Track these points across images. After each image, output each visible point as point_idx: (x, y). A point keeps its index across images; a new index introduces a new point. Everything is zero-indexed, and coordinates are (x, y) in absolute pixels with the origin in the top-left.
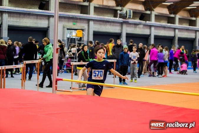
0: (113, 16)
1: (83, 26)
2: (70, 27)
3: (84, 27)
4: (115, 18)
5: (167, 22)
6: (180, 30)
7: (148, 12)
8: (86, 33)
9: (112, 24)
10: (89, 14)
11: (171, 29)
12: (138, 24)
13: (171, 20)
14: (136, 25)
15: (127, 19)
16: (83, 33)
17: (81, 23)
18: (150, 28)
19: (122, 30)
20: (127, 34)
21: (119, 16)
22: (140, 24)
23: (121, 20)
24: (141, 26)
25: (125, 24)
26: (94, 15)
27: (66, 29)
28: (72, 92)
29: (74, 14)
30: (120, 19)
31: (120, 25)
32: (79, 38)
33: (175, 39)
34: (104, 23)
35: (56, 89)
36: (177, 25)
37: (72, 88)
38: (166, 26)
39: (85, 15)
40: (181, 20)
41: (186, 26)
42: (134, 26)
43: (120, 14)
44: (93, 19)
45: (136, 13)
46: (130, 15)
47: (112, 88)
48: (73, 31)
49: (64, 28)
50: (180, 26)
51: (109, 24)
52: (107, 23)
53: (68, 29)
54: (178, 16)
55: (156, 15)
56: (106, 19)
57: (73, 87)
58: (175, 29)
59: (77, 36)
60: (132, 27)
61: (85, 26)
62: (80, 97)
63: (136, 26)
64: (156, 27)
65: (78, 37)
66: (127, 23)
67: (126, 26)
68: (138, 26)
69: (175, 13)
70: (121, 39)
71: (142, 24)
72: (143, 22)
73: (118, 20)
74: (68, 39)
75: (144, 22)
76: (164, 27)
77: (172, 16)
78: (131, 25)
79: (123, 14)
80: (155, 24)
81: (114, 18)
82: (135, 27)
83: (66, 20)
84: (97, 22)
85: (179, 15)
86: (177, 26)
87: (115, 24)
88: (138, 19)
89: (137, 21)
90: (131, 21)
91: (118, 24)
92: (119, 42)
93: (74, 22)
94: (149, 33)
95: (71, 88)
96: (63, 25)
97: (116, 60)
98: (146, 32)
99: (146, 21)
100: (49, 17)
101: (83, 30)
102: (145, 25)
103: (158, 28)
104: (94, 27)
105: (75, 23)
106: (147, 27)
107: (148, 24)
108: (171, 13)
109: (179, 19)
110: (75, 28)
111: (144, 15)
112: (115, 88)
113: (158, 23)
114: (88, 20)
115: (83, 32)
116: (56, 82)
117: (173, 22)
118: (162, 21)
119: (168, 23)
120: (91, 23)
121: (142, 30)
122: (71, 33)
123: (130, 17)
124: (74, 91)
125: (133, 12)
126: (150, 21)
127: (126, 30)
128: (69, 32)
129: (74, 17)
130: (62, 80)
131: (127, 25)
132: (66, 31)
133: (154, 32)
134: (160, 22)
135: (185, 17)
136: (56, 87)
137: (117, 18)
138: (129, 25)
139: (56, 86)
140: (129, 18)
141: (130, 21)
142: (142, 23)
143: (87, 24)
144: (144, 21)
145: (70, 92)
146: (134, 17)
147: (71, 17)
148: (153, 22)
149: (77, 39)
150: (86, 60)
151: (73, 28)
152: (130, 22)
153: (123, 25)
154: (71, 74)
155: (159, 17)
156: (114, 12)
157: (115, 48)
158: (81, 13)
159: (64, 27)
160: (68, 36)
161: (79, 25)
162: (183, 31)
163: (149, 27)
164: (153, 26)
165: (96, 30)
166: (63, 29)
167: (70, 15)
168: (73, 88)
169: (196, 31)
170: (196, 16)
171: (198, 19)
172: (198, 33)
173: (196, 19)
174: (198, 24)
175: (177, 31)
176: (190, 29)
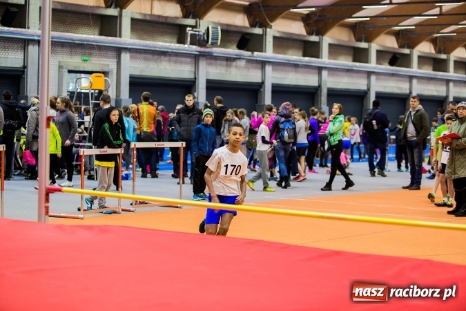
0: (175, 40)
1: (105, 65)
2: (75, 67)
3: (108, 65)
4: (181, 46)
5: (301, 53)
6: (333, 70)
7: (258, 31)
8: (112, 80)
9: (174, 58)
10: (120, 36)
11: (311, 70)
12: (234, 59)
13: (311, 49)
14: (229, 60)
15: (207, 47)
16: (105, 80)
17: (100, 56)
18: (263, 69)
19: (196, 72)
20: (208, 81)
21: (189, 39)
22: (240, 58)
23: (195, 49)
24: (243, 63)
25: (204, 58)
26: (131, 38)
27: (66, 71)
28: (82, 219)
29: (84, 36)
30: (191, 46)
31: (193, 60)
32: (97, 91)
33: (321, 91)
34: (156, 57)
35: (47, 213)
36: (325, 59)
37: (81, 210)
38: (300, 63)
39: (110, 38)
40: (335, 49)
41: (345, 61)
42: (224, 63)
43: (191, 35)
44: (129, 47)
45: (228, 33)
46: (215, 39)
47: (177, 207)
48: (83, 75)
49: (61, 70)
50: (333, 61)
51: (167, 58)
52: (163, 57)
53: (70, 72)
54: (327, 40)
55: (275, 38)
56: (159, 48)
58: (320, 69)
59: (93, 88)
60: (221, 65)
61: (110, 64)
62: (103, 229)
63: (229, 63)
64: (276, 64)
65: (95, 90)
66: (210, 57)
67: (207, 64)
68: (234, 63)
69: (321, 32)
70: (196, 94)
71: (243, 59)
72: (247, 54)
73: (187, 50)
74: (72, 94)
75: (250, 53)
76: (296, 66)
77: (314, 38)
78: (218, 62)
79: (199, 35)
80: (273, 58)
81: (178, 45)
82: (227, 66)
83: (67, 50)
84: (138, 55)
85: (330, 37)
86: (324, 63)
87: (179, 59)
88: (235, 46)
89: (233, 51)
90: (217, 51)
91: (189, 60)
92: (189, 100)
93: (85, 54)
94: (259, 80)
95: (79, 210)
96: (60, 62)
97: (184, 143)
98: (253, 76)
99: (253, 51)
100: (25, 43)
101: (106, 73)
102: (249, 61)
103: (280, 67)
104: (132, 66)
105: (87, 58)
106: (255, 65)
107: (258, 59)
108: (310, 33)
109: (330, 45)
110: (86, 70)
111: (248, 37)
112: (184, 207)
113: (281, 57)
114: (118, 51)
115: (107, 79)
116: (47, 195)
117: (316, 54)
118: (291, 52)
119: (304, 55)
120: (125, 57)
121: (245, 72)
122: (77, 81)
123: (214, 41)
124: (86, 216)
125: (222, 31)
126: (262, 51)
127: (207, 73)
128: (72, 79)
129: (85, 43)
130: (60, 190)
131: (209, 61)
132: (67, 76)
133: (272, 77)
134: (284, 54)
135: (343, 41)
136: (47, 208)
137: (186, 46)
138: (213, 62)
139: (47, 205)
140: (214, 44)
141: (215, 52)
142: (242, 55)
143: (116, 60)
144: (247, 50)
145: (77, 218)
146: (225, 43)
147: (77, 42)
148: (269, 53)
149: (92, 93)
150: (115, 142)
151: (82, 69)
152: (215, 54)
153: (198, 60)
154: (79, 176)
155: (283, 42)
156: (179, 32)
157: (182, 114)
158: (101, 34)
159: (60, 67)
160: (71, 89)
161: (95, 63)
162: (340, 73)
163: (260, 66)
164: (269, 62)
165: (137, 73)
166: (59, 71)
167: (75, 38)
168: (84, 210)
169: (369, 74)
170: (369, 40)
171: (374, 47)
172: (373, 78)
173: (370, 46)
174: (373, 56)
175: (325, 74)
176: (355, 68)
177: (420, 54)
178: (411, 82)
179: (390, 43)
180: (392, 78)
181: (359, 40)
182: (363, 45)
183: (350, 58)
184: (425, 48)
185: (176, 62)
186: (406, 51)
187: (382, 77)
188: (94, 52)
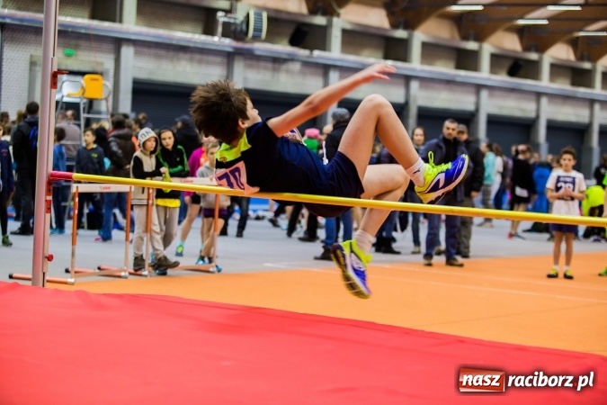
0: (200, 30)
1: (98, 63)
4: (208, 38)
5: (381, 54)
6: (427, 81)
7: (319, 20)
9: (197, 56)
10: (121, 21)
11: (396, 80)
12: (285, 61)
13: (395, 49)
14: (277, 61)
15: (247, 42)
17: (90, 49)
18: (325, 76)
21: (220, 29)
22: (292, 60)
23: (228, 43)
24: (296, 66)
25: (241, 58)
26: (137, 24)
28: (72, 284)
29: (69, 19)
30: (223, 39)
31: (225, 60)
32: (88, 101)
33: (408, 111)
34: (171, 54)
36: (416, 64)
37: (72, 272)
39: (107, 24)
40: (431, 50)
41: (445, 69)
42: (270, 65)
43: (224, 23)
44: (133, 37)
45: (277, 23)
46: (258, 30)
49: (33, 68)
50: (427, 68)
51: (188, 56)
52: (181, 55)
54: (419, 37)
55: (344, 32)
56: (177, 40)
57: (76, 269)
58: (407, 79)
59: (85, 96)
60: (265, 68)
61: (107, 62)
63: (277, 66)
64: (345, 70)
66: (249, 56)
67: (245, 66)
68: (284, 67)
69: (410, 25)
71: (298, 61)
72: (303, 53)
73: (218, 45)
75: (306, 52)
77: (401, 34)
78: (262, 64)
79: (235, 23)
80: (342, 61)
81: (204, 37)
82: (274, 69)
84: (146, 50)
85: (423, 32)
86: (414, 70)
87: (206, 57)
88: (286, 41)
89: (283, 48)
90: (261, 47)
91: (218, 59)
93: (69, 46)
95: (67, 271)
96: (31, 56)
98: (311, 86)
99: (312, 49)
102: (309, 65)
104: (136, 66)
105: (68, 51)
106: (314, 70)
107: (320, 61)
108: (395, 26)
109: (425, 45)
110: (70, 69)
111: (305, 29)
113: (351, 59)
114: (117, 43)
115: (107, 83)
117: (403, 56)
118: (366, 52)
119: (386, 57)
120: (127, 52)
121: (299, 79)
123: (257, 33)
124: (80, 280)
125: (268, 19)
126: (325, 50)
127: (245, 79)
129: (70, 29)
131: (248, 62)
134: (357, 54)
135: (443, 39)
137: (216, 39)
138: (254, 63)
140: (256, 38)
141: (258, 50)
142: (297, 56)
143: (113, 57)
144: (304, 47)
145: (66, 283)
146: (271, 37)
148: (335, 52)
152: (258, 53)
153: (233, 60)
155: (355, 38)
156: (205, 18)
158: (93, 17)
159: (33, 64)
161: (84, 58)
162: (436, 86)
163: (321, 71)
164: (335, 67)
165: (143, 76)
166: (30, 69)
168: (76, 272)
169: (478, 88)
170: (480, 38)
171: (487, 49)
172: (484, 94)
173: (481, 48)
174: (485, 62)
175: (414, 85)
176: (459, 79)
177: (553, 61)
178: (538, 101)
179: (511, 43)
180: (513, 95)
181: (465, 38)
182: (471, 45)
183: (452, 64)
184: (561, 52)
185: (200, 62)
186: (533, 56)
187: (498, 93)
188: (82, 43)
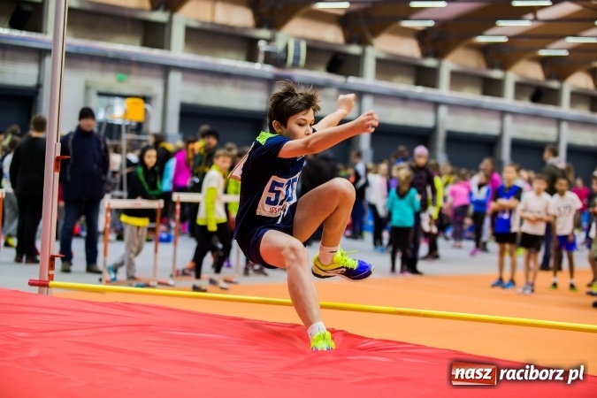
0: (243, 58)
1: (147, 88)
2: (108, 88)
3: (151, 88)
4: (251, 65)
5: (412, 81)
6: (455, 107)
7: (355, 49)
8: (155, 111)
9: (240, 82)
10: (169, 48)
11: (425, 106)
12: (322, 87)
13: (426, 77)
15: (286, 69)
16: (146, 110)
17: (141, 75)
18: (360, 100)
21: (261, 57)
22: (328, 86)
23: (269, 70)
24: (332, 92)
26: (185, 51)
27: (95, 93)
29: (122, 47)
30: (265, 66)
31: (266, 86)
32: (134, 124)
34: (216, 80)
36: (444, 91)
37: (104, 281)
38: (410, 96)
39: (155, 53)
40: (459, 78)
41: (471, 95)
43: (266, 52)
44: (181, 64)
45: (316, 52)
46: (297, 58)
47: (232, 282)
48: (117, 101)
49: (88, 92)
50: (455, 94)
51: (231, 82)
52: (225, 81)
53: (101, 94)
54: (448, 66)
55: (378, 60)
56: (222, 67)
58: (436, 105)
59: (128, 118)
61: (153, 85)
64: (379, 96)
65: (131, 121)
68: (322, 92)
69: (440, 55)
71: (334, 87)
72: (338, 79)
73: (260, 73)
75: (341, 80)
76: (404, 99)
77: (430, 62)
79: (275, 53)
80: (375, 87)
81: (246, 64)
83: (97, 65)
84: (193, 76)
85: (452, 61)
86: (442, 96)
87: (248, 83)
88: (323, 68)
89: (320, 75)
90: (300, 74)
91: (260, 85)
93: (120, 71)
96: (87, 82)
99: (347, 75)
100: (41, 54)
101: (146, 99)
102: (344, 90)
103: (383, 100)
104: (184, 91)
105: (121, 76)
107: (354, 87)
108: (425, 55)
109: (454, 74)
110: (121, 92)
111: (341, 58)
113: (385, 86)
114: (166, 69)
115: (148, 107)
116: (52, 260)
118: (398, 79)
119: (417, 83)
120: (175, 77)
122: (108, 108)
123: (296, 61)
125: (307, 47)
126: (359, 77)
128: (103, 105)
129: (122, 57)
132: (96, 100)
134: (390, 81)
135: (470, 67)
136: (51, 276)
137: (258, 65)
139: (51, 272)
140: (295, 65)
141: (298, 76)
142: (333, 82)
143: (161, 82)
144: (340, 74)
146: (310, 64)
147: (111, 55)
148: (369, 78)
149: (126, 126)
150: (151, 193)
151: (115, 92)
152: (297, 79)
153: (273, 86)
155: (388, 66)
156: (248, 47)
158: (145, 44)
159: (87, 88)
160: (101, 118)
161: (135, 83)
162: (464, 111)
164: (369, 93)
165: (190, 99)
166: (85, 94)
167: (107, 50)
168: (107, 281)
169: (502, 113)
170: (505, 66)
171: (511, 78)
172: (508, 119)
173: (505, 76)
174: (509, 89)
175: (443, 111)
176: (484, 106)
177: (573, 89)
178: (559, 127)
179: (534, 72)
180: (535, 121)
181: (491, 66)
182: (496, 74)
183: (479, 91)
184: (580, 81)
185: (243, 87)
186: (554, 84)
187: (520, 118)
188: (134, 69)
